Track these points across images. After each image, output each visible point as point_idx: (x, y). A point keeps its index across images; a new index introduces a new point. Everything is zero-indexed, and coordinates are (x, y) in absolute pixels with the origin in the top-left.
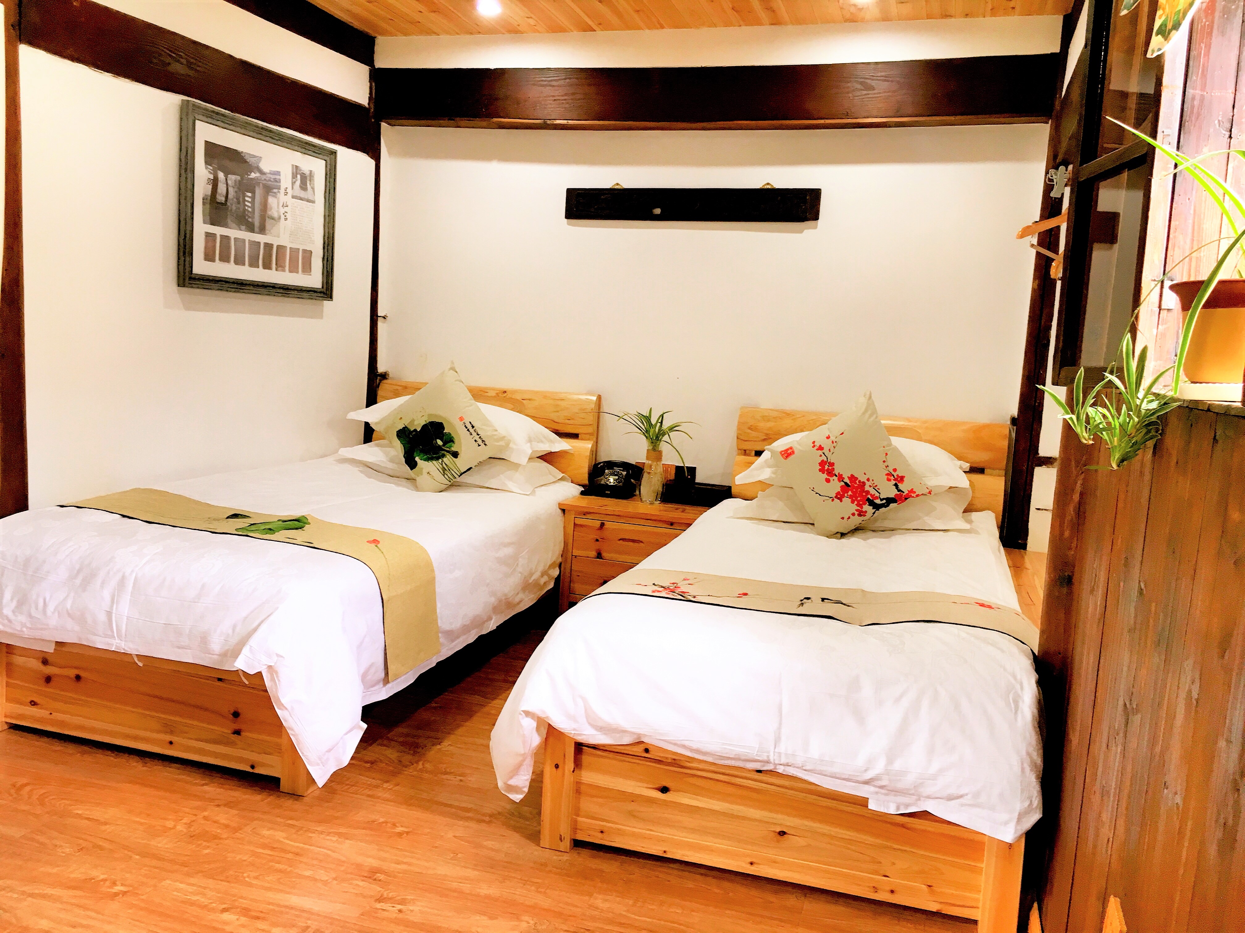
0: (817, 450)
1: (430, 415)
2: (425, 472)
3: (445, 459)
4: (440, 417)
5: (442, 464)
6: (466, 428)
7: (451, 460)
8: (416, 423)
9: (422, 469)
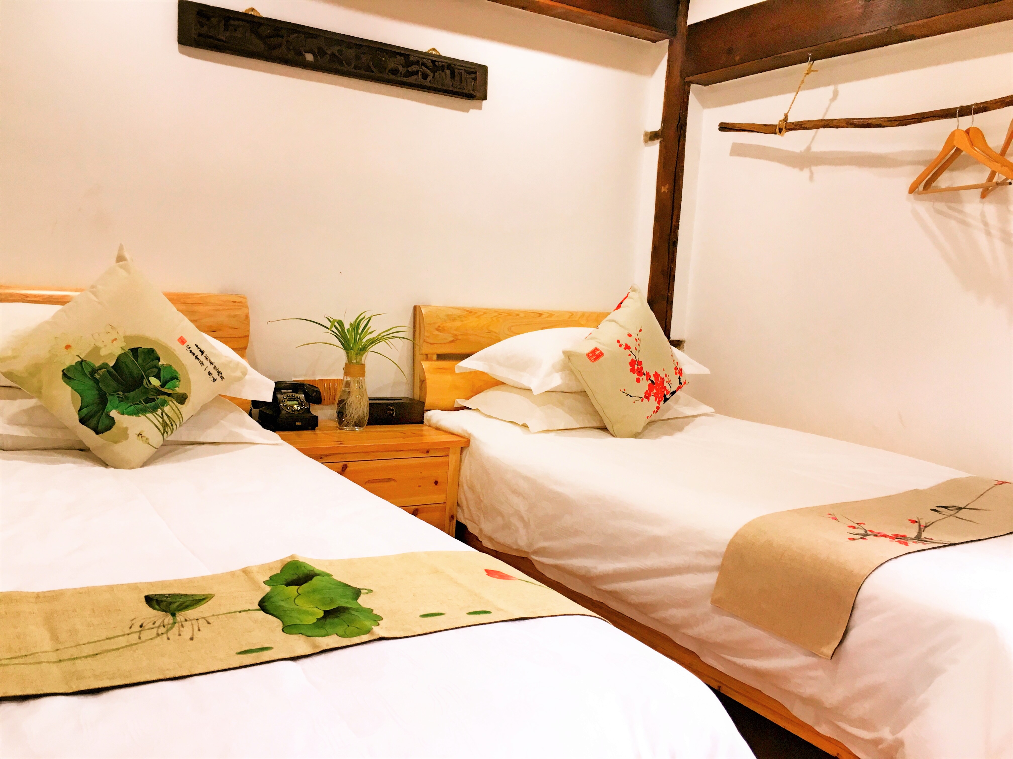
0: (625, 349)
1: (127, 338)
2: (132, 433)
3: (167, 409)
4: (147, 339)
5: (162, 417)
6: (193, 354)
7: (174, 408)
8: (103, 352)
9: (126, 429)
